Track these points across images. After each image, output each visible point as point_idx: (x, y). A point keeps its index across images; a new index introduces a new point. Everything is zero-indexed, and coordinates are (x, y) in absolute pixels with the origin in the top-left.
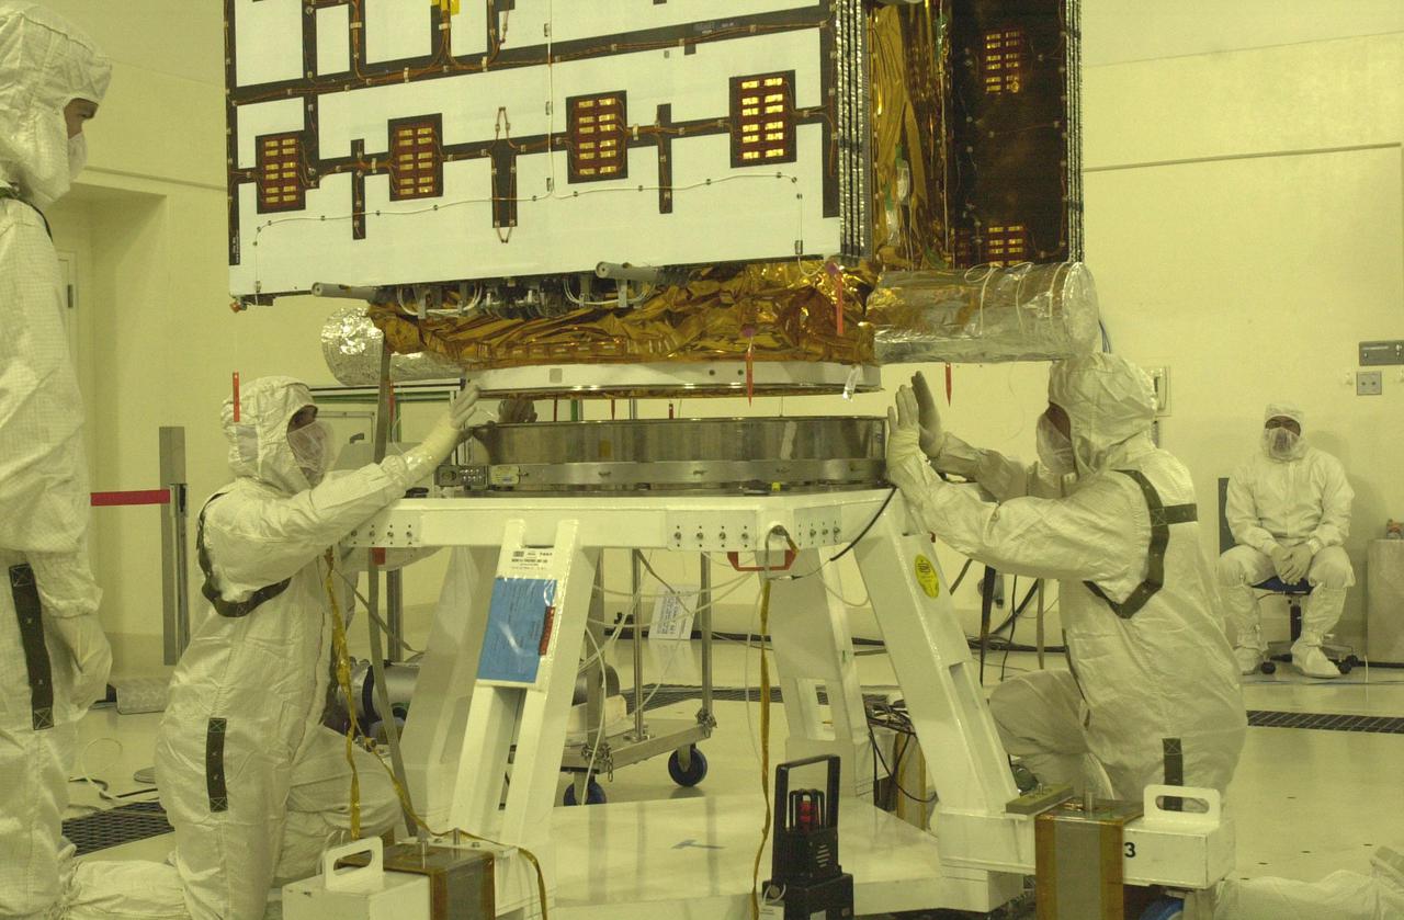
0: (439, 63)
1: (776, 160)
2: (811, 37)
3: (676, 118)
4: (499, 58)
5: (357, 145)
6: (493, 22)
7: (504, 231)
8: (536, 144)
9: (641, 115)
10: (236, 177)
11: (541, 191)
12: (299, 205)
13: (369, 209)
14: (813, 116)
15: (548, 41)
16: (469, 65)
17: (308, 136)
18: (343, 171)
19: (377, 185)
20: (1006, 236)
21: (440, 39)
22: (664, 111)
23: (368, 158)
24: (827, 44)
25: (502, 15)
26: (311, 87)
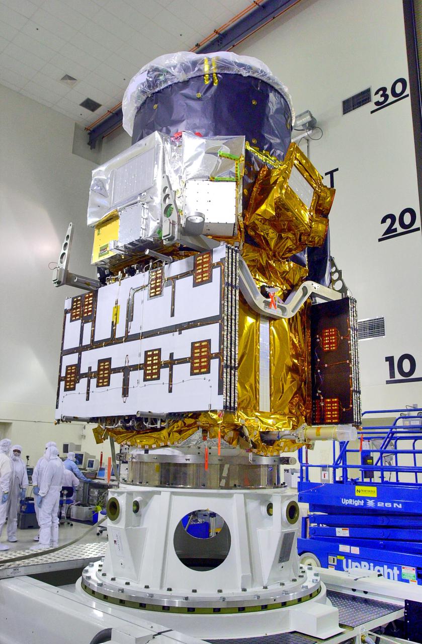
0: (112, 341)
1: (204, 373)
2: (216, 326)
3: (175, 358)
4: (128, 338)
5: (90, 368)
6: (127, 326)
7: (125, 398)
8: (136, 368)
9: (165, 357)
10: (60, 379)
11: (136, 385)
12: (74, 389)
13: (91, 390)
14: (217, 356)
15: (141, 332)
16: (119, 341)
17: (78, 366)
18: (85, 377)
19: (94, 382)
20: (332, 402)
21: (113, 332)
22: (172, 355)
23: (92, 373)
24: (221, 329)
25: (129, 323)
26: (80, 349)
